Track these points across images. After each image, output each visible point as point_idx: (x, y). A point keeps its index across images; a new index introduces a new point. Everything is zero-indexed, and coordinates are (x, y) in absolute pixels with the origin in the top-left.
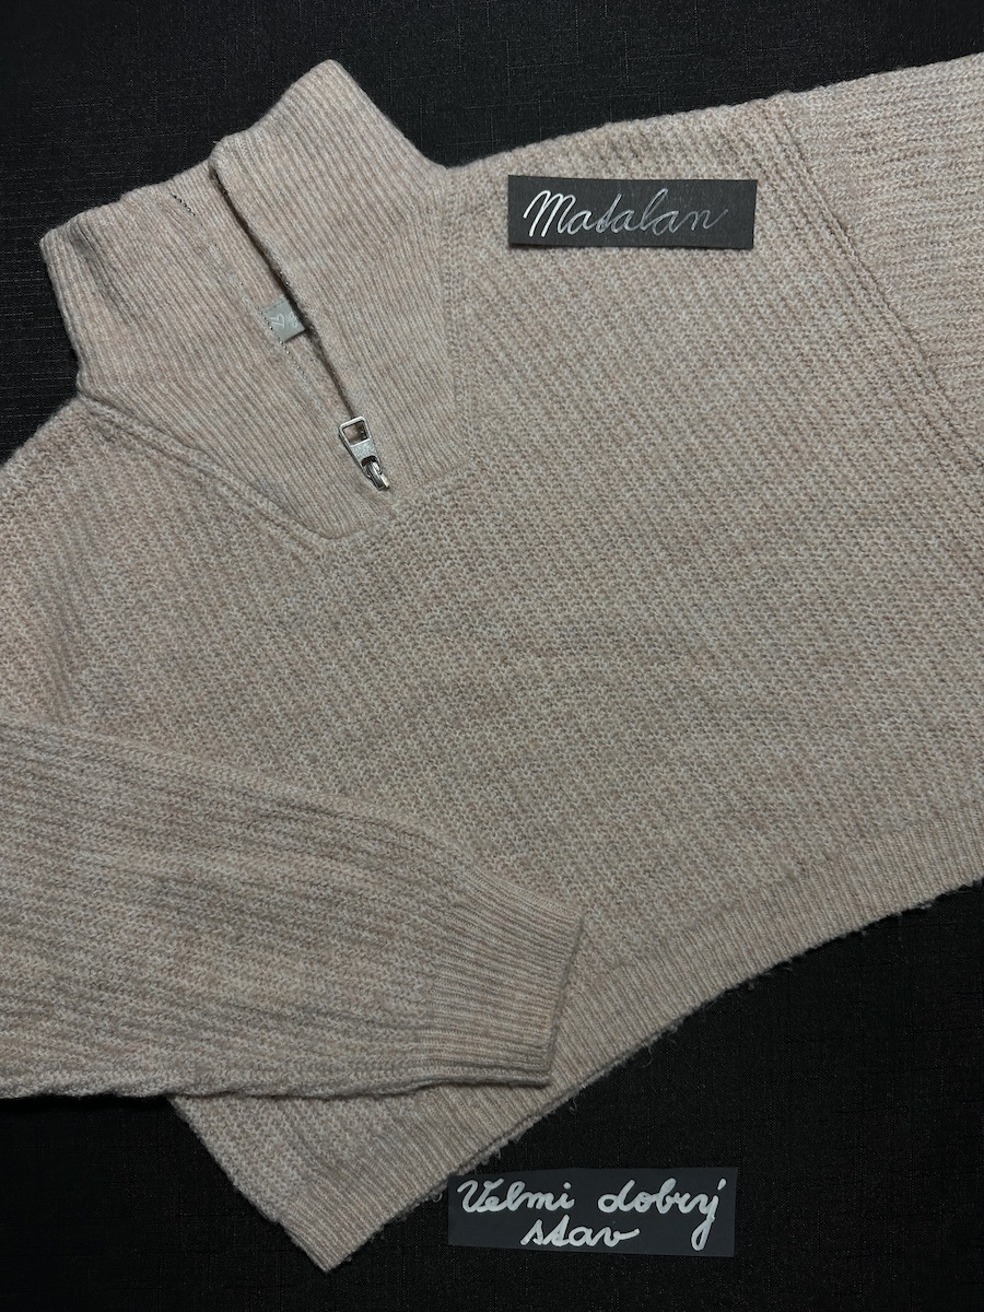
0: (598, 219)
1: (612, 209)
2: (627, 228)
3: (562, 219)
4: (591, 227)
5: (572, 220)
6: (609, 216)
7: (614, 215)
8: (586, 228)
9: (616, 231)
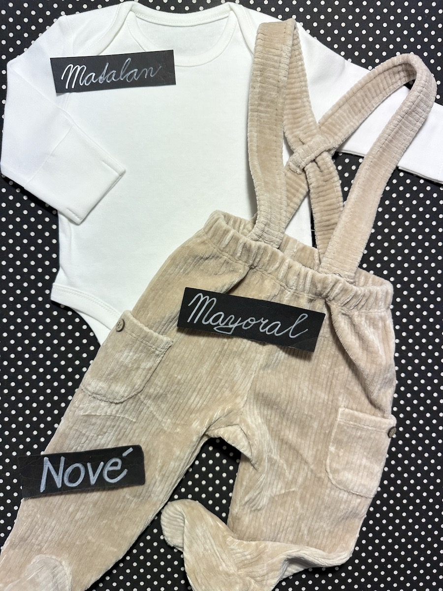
0: (99, 76)
1: (105, 71)
2: (114, 80)
3: (81, 78)
4: (96, 81)
5: (86, 78)
6: (104, 74)
7: (107, 74)
8: (94, 82)
9: (109, 82)
